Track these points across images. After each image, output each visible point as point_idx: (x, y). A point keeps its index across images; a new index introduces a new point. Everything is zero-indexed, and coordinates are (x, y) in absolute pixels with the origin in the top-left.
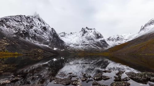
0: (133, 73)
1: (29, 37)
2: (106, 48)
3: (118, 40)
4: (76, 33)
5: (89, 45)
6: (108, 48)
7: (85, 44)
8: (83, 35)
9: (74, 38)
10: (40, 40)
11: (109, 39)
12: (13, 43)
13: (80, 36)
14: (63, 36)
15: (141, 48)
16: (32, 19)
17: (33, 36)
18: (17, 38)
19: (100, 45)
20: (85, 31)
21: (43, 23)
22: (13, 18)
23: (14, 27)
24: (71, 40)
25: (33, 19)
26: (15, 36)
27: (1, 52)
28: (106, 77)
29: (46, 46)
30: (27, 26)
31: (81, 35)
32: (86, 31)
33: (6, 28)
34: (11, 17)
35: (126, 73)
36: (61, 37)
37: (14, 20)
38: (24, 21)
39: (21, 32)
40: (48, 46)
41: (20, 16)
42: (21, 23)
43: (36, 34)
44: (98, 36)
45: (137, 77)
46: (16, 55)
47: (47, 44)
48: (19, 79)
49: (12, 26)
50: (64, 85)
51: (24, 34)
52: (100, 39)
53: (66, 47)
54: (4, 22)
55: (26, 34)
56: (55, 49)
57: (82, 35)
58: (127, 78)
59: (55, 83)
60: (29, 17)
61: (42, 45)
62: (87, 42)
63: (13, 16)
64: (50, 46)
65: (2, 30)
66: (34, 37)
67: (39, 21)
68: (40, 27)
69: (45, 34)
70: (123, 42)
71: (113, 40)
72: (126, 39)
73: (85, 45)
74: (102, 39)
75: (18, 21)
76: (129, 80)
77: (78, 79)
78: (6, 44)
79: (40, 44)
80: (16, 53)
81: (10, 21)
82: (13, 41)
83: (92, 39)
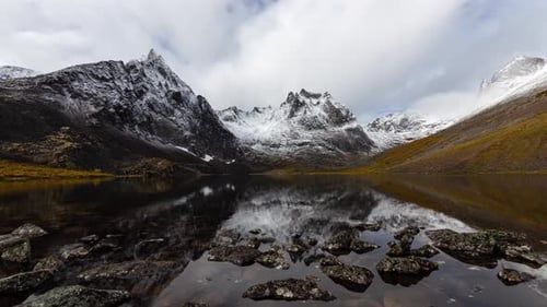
0: (449, 232)
1: (133, 122)
2: (365, 154)
3: (405, 127)
4: (270, 107)
5: (312, 145)
6: (371, 155)
7: (300, 141)
8: (292, 115)
9: (264, 124)
10: (166, 131)
11: (374, 125)
12: (89, 143)
13: (284, 118)
14: (232, 120)
15: (483, 151)
16: (142, 70)
17: (145, 119)
18: (100, 128)
19: (347, 143)
20: (297, 101)
21: (174, 80)
22: (90, 71)
23: (91, 96)
24: (256, 131)
25: (146, 71)
26: (94, 121)
27: (56, 170)
28: (362, 243)
29: (183, 149)
30: (126, 90)
31: (285, 113)
32: (301, 101)
33: (71, 100)
34: (83, 66)
35: (427, 233)
36: (225, 123)
37: (93, 75)
38: (119, 78)
39: (112, 110)
40: (186, 150)
41: (109, 64)
42: (111, 85)
43: (153, 114)
44: (338, 117)
45: (461, 244)
46: (96, 177)
47: (185, 142)
48: (111, 245)
49: (87, 94)
50: (237, 264)
51: (120, 115)
52: (346, 126)
53: (241, 152)
54: (66, 82)
55: (125, 115)
56: (208, 158)
57: (288, 113)
58: (428, 246)
59: (212, 258)
60: (133, 67)
61: (170, 145)
62: (306, 136)
63: (89, 65)
64: (192, 149)
65: (59, 106)
66: (148, 125)
67: (161, 77)
68: (163, 95)
69: (178, 113)
70: (423, 133)
71: (388, 129)
72: (432, 123)
73: (300, 145)
74: (354, 125)
75: (103, 79)
76: (437, 253)
77: (279, 248)
78: (69, 144)
79: (164, 143)
80: (97, 172)
81: (80, 80)
82: (87, 138)
83: (320, 127)
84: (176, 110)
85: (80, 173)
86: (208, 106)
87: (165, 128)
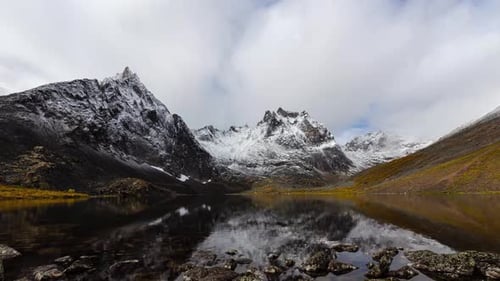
0: (429, 253)
1: (107, 142)
2: (344, 174)
3: (383, 146)
4: (247, 126)
5: (289, 165)
6: (349, 175)
7: (277, 161)
8: (269, 134)
9: (240, 143)
10: (141, 151)
11: (352, 145)
12: (63, 163)
13: (261, 137)
14: (208, 139)
16: (117, 88)
17: (120, 139)
18: (74, 148)
19: (325, 162)
20: (275, 120)
21: (149, 99)
22: (63, 90)
23: (65, 115)
24: (232, 151)
25: (121, 89)
26: (68, 140)
27: (29, 191)
28: (340, 264)
29: (158, 168)
30: (101, 109)
31: (262, 132)
32: (278, 120)
33: (44, 119)
34: (57, 85)
35: (406, 255)
36: (200, 142)
37: (67, 94)
38: (94, 97)
39: (86, 129)
40: (161, 170)
41: (84, 82)
42: (85, 103)
43: (128, 133)
44: (318, 136)
45: (440, 265)
46: (70, 197)
47: (160, 162)
48: (86, 266)
49: (60, 112)
51: (95, 134)
52: (324, 145)
53: (216, 171)
54: (39, 101)
55: (100, 134)
56: (183, 178)
57: (265, 132)
58: (407, 268)
60: (107, 85)
61: (145, 165)
62: (284, 154)
63: (64, 84)
64: (167, 169)
65: (33, 125)
66: (123, 144)
67: (136, 96)
68: (138, 114)
69: (153, 132)
70: (402, 152)
71: (366, 148)
72: (411, 142)
73: (277, 165)
74: (332, 144)
75: (78, 98)
76: (416, 274)
77: (255, 269)
78: (43, 164)
79: (138, 162)
80: (71, 192)
81: (54, 99)
82: (61, 157)
83: (297, 146)
84: (151, 129)
85: (53, 193)
86: (184, 125)
87: (140, 147)
